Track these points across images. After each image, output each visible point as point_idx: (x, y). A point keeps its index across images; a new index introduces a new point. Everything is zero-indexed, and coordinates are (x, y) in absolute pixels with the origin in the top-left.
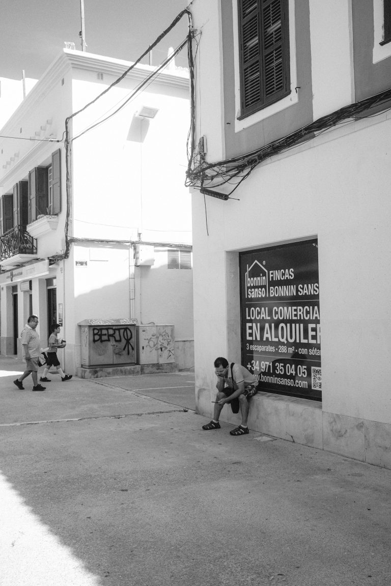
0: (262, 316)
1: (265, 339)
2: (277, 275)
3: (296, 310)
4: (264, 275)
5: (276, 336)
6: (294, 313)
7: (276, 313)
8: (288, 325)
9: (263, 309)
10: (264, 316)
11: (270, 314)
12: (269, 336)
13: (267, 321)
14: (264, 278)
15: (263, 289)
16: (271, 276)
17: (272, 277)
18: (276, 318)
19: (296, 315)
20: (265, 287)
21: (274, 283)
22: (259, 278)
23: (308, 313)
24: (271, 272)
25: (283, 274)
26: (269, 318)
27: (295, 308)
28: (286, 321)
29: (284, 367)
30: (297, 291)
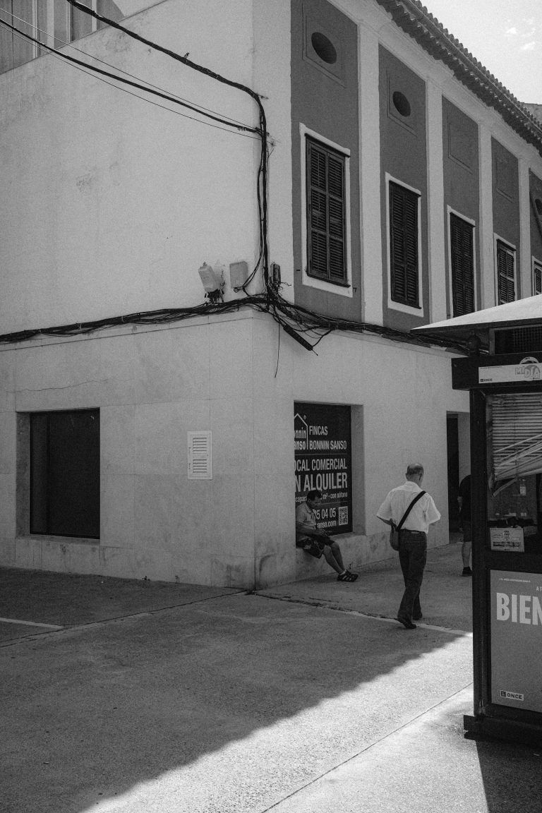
0: (303, 467)
1: (305, 490)
2: (316, 430)
3: (329, 462)
4: (305, 428)
5: (315, 486)
6: (328, 464)
7: (315, 465)
8: (324, 475)
9: (304, 461)
10: (304, 467)
11: (310, 466)
12: (308, 486)
13: (307, 473)
14: (305, 432)
15: (304, 442)
16: (311, 430)
17: (312, 432)
18: (314, 470)
19: (329, 466)
20: (305, 440)
21: (313, 437)
22: (300, 431)
23: (337, 464)
24: (311, 427)
25: (320, 430)
26: (309, 470)
27: (328, 460)
28: (322, 472)
29: (320, 512)
30: (330, 446)
